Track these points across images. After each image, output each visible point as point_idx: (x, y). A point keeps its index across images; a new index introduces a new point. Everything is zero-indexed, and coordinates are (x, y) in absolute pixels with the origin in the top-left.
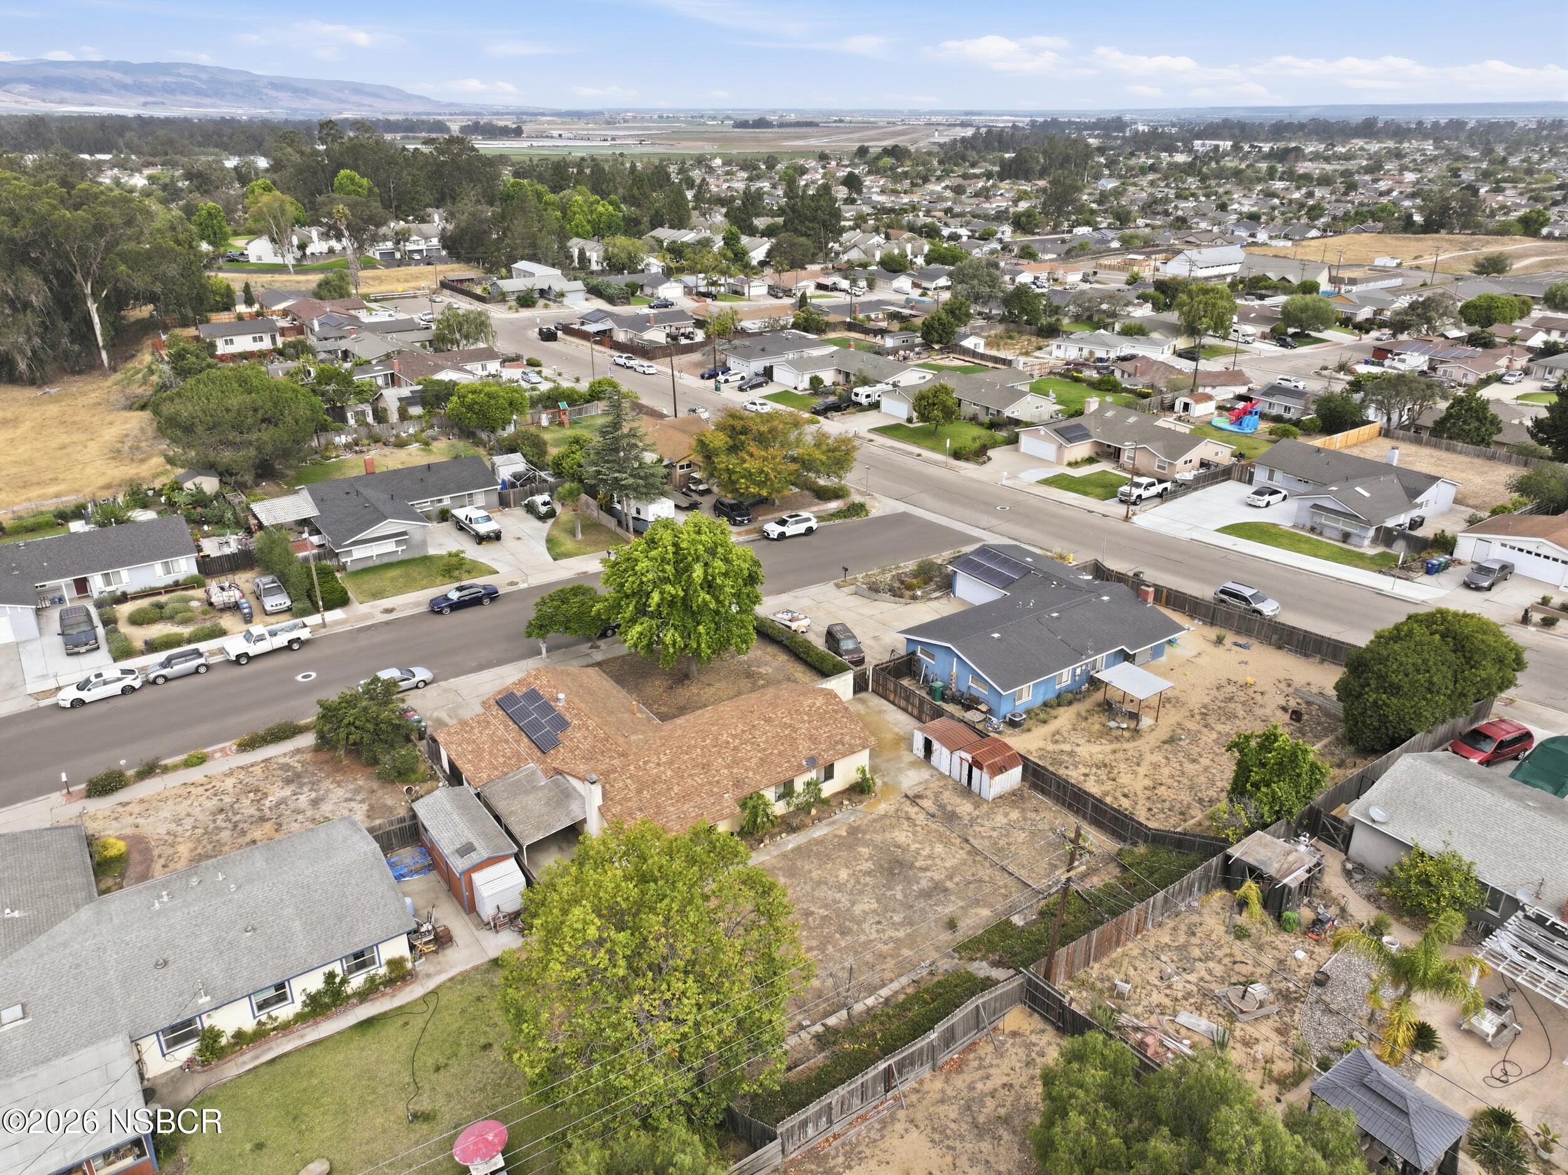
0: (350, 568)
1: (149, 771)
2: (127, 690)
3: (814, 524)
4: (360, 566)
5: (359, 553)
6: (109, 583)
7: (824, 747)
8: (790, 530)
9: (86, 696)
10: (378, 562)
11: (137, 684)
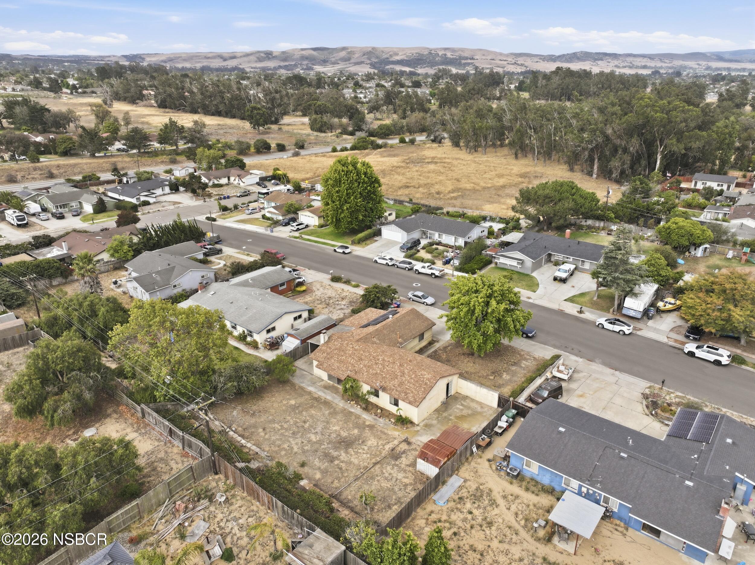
0: (498, 266)
1: (347, 282)
2: (387, 264)
3: (725, 360)
4: (502, 266)
5: (502, 260)
6: (439, 237)
7: (399, 389)
8: (699, 353)
9: (380, 261)
10: (509, 268)
11: (390, 264)
